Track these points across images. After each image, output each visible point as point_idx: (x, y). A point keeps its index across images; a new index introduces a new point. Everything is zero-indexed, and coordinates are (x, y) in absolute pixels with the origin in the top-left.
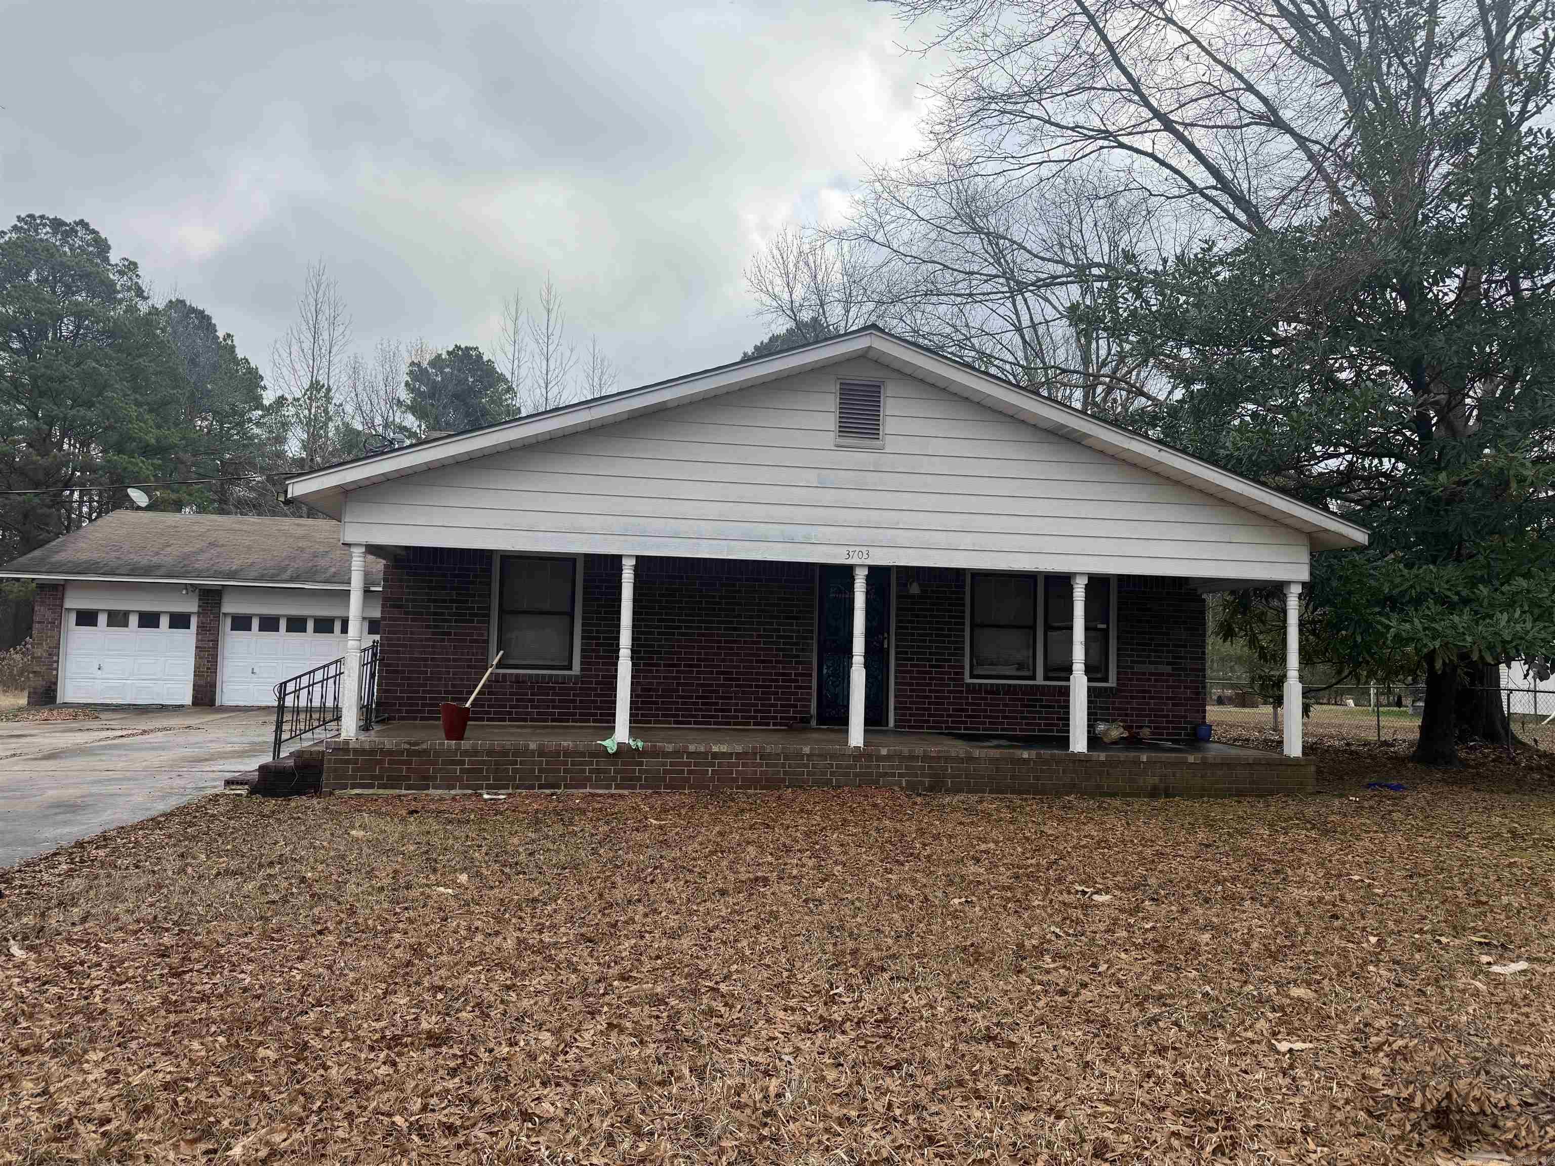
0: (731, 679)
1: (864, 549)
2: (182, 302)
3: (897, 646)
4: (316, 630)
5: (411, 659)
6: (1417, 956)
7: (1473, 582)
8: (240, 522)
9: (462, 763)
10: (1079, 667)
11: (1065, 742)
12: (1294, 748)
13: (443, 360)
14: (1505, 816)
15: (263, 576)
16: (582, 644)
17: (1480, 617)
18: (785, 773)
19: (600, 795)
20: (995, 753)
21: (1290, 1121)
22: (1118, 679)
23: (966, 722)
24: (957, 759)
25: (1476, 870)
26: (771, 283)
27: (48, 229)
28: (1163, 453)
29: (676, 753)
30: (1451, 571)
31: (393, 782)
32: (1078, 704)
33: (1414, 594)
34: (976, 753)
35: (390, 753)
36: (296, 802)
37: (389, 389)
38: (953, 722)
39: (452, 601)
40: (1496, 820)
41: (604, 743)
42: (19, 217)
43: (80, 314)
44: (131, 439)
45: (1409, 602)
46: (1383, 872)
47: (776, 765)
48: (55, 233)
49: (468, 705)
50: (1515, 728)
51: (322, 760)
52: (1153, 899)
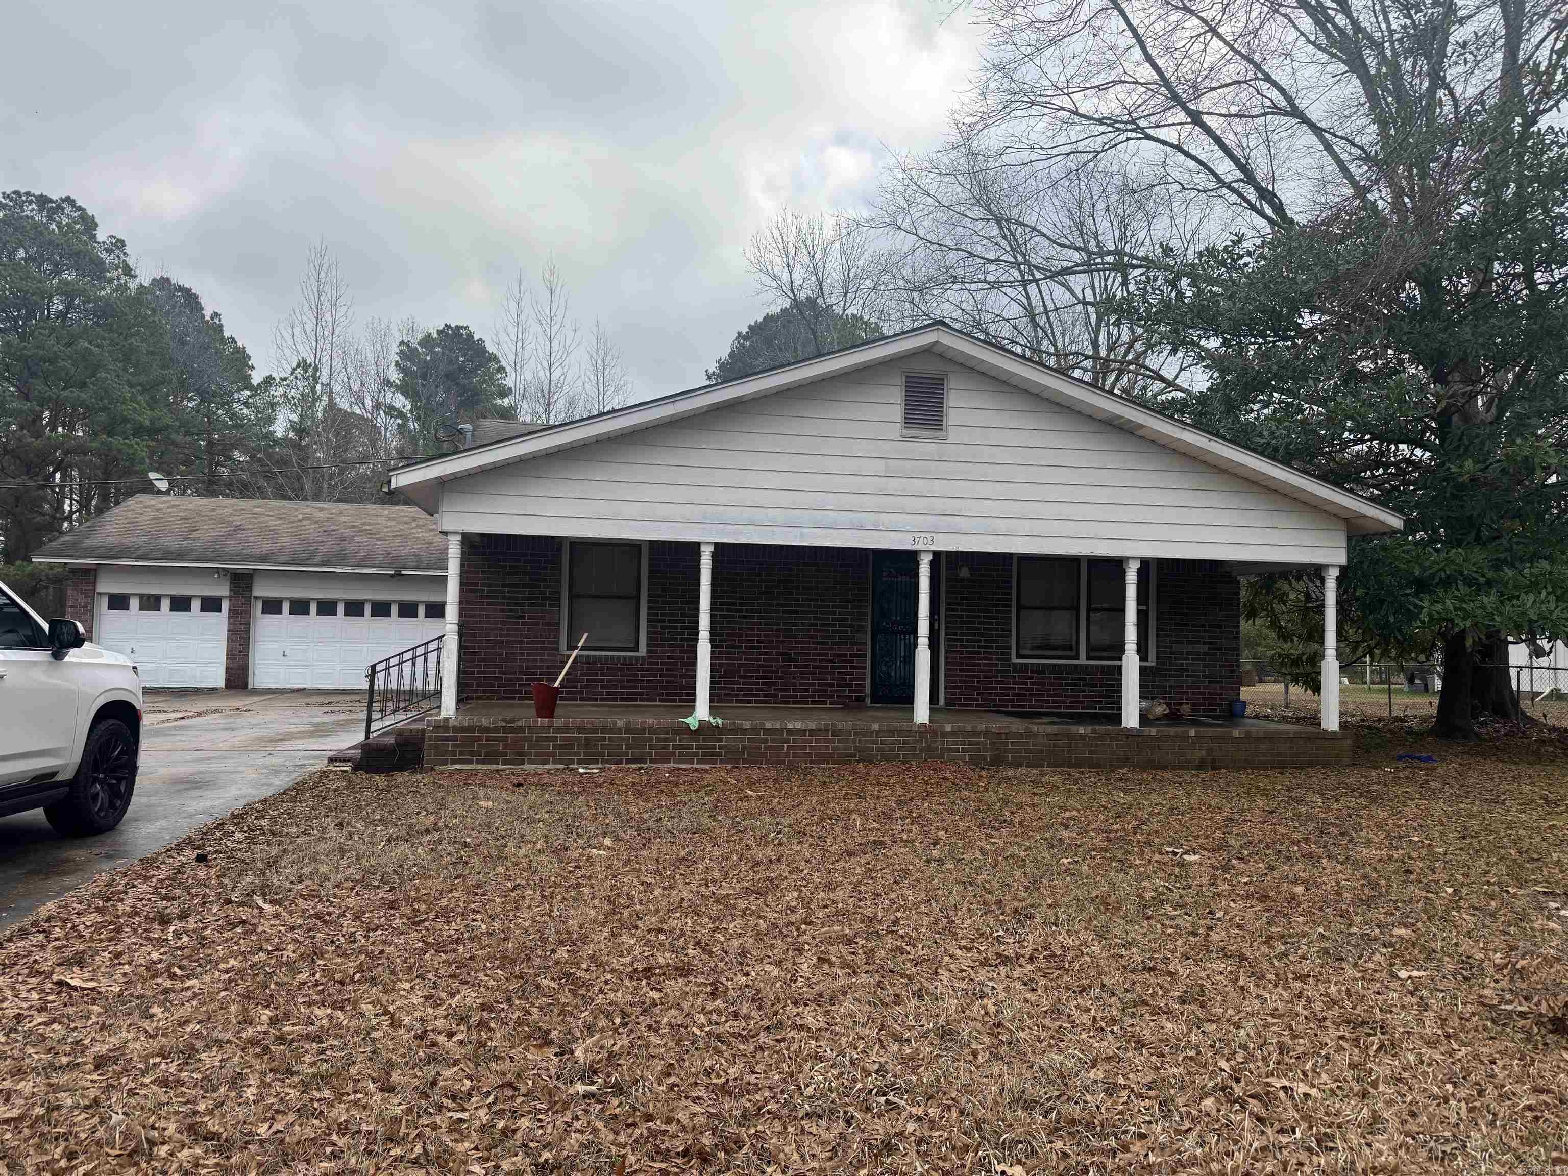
0: (791, 660)
1: (928, 536)
2: (168, 280)
3: (947, 628)
4: (347, 614)
5: (487, 641)
6: (1493, 904)
7: (1497, 565)
8: (262, 507)
9: (555, 739)
10: (1131, 647)
11: (1117, 718)
12: (1331, 722)
13: (434, 340)
14: (1533, 784)
15: (294, 559)
16: (648, 627)
17: (1504, 597)
18: (856, 748)
19: (685, 770)
20: (1051, 729)
21: (1431, 1028)
22: (1157, 658)
23: (1013, 701)
24: (1019, 735)
25: (1521, 832)
26: (771, 262)
27: (34, 206)
28: (1212, 443)
29: (755, 730)
30: (1479, 556)
31: (491, 757)
32: (1131, 684)
33: (1443, 576)
34: (1035, 729)
35: (487, 730)
36: (401, 778)
37: (381, 369)
38: (1000, 700)
39: (524, 586)
40: (1526, 788)
41: (686, 720)
42: (4, 194)
43: (68, 293)
44: (125, 420)
45: (1438, 584)
46: (1437, 835)
47: (847, 741)
48: (41, 210)
49: (557, 684)
50: (1525, 704)
51: (423, 738)
52: (1239, 858)
